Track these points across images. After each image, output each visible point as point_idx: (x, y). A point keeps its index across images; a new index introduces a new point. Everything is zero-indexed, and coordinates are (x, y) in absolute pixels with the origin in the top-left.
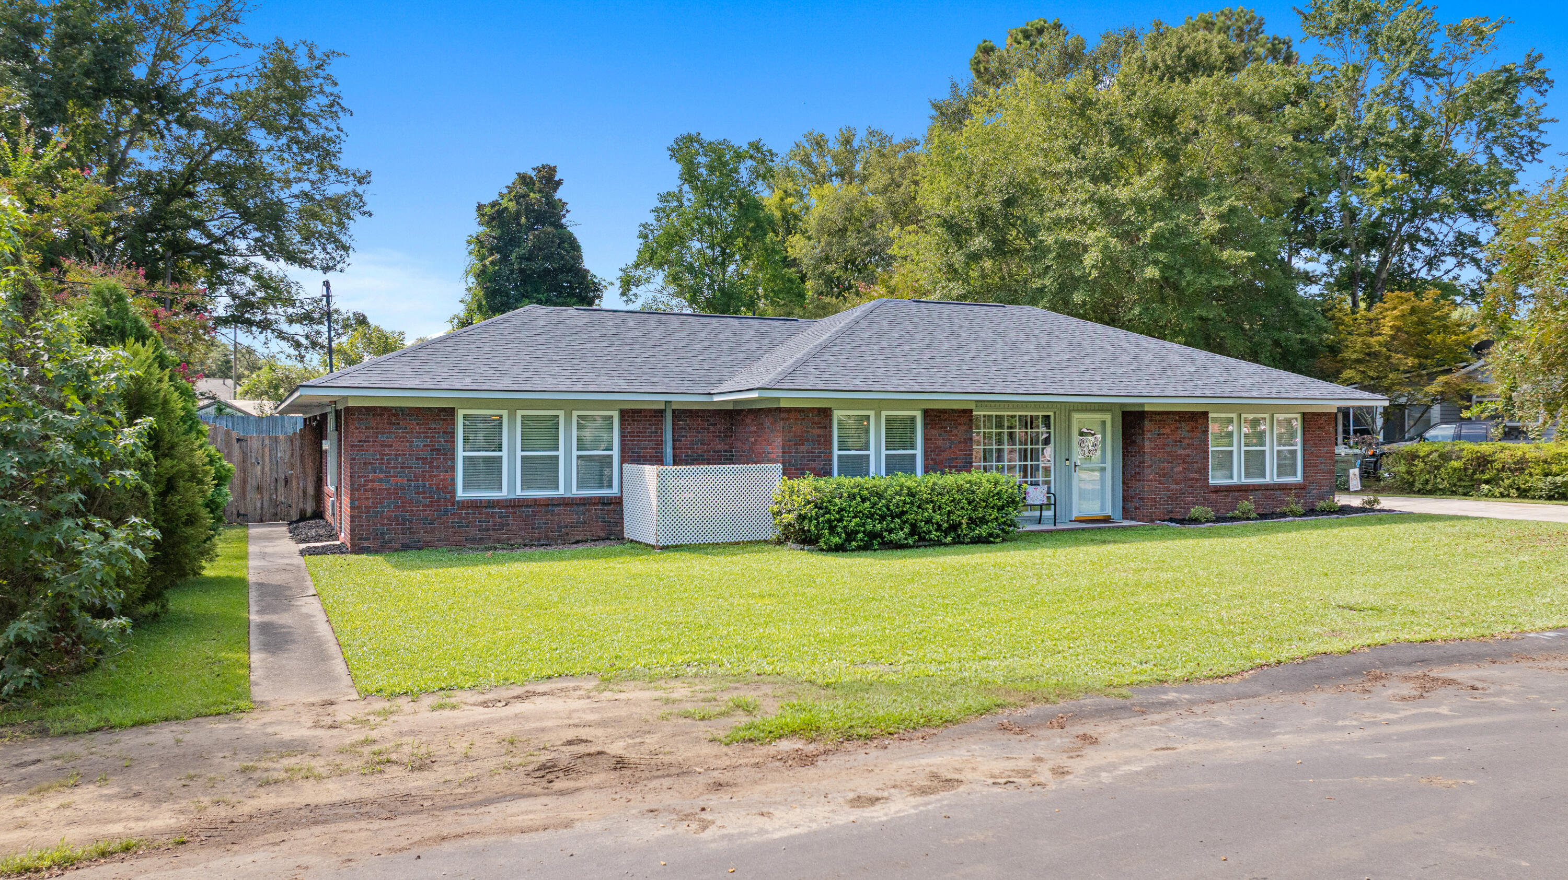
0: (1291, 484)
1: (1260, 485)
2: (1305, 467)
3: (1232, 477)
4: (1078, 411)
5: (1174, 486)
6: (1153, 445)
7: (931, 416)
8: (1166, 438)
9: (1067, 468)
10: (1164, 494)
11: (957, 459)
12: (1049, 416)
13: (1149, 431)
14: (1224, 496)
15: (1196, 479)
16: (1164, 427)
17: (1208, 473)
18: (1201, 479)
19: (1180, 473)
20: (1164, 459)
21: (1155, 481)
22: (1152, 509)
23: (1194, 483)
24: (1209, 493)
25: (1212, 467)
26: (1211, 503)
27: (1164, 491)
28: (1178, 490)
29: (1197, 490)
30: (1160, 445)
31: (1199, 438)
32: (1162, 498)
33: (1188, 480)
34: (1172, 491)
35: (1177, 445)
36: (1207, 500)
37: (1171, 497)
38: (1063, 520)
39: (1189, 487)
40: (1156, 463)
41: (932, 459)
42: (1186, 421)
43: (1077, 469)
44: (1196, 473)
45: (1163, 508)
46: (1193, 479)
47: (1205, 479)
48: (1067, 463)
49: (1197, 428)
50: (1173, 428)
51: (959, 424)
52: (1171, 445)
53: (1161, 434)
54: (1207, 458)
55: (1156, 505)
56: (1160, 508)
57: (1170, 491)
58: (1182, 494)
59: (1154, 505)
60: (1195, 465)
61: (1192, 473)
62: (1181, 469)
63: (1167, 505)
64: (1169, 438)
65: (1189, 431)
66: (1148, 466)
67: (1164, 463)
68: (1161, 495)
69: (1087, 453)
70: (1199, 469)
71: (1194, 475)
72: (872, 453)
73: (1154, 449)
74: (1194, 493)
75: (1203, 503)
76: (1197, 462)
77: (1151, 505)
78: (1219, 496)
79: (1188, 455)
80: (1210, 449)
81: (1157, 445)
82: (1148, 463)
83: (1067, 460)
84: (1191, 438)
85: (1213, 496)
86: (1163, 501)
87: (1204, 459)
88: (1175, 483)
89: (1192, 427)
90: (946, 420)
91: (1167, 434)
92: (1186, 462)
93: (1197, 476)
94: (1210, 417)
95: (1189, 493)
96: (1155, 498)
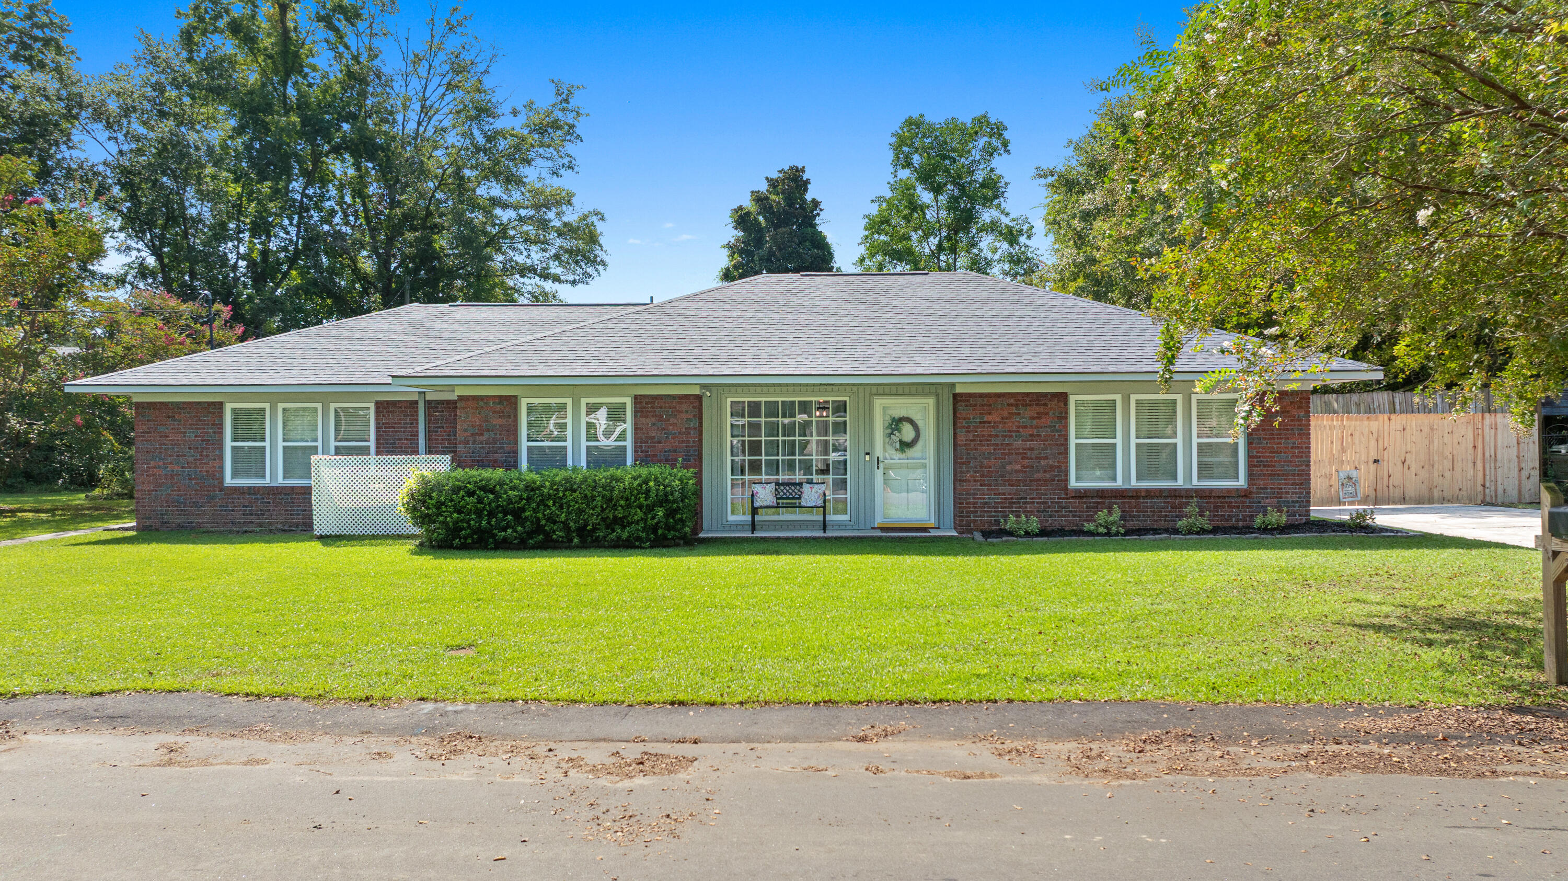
0: (1228, 490)
1: (1170, 490)
2: (1250, 467)
3: (1115, 479)
4: (884, 394)
5: (1006, 489)
6: (971, 436)
7: (641, 403)
8: (992, 427)
9: (867, 464)
10: (989, 499)
11: (675, 451)
12: (845, 402)
13: (965, 419)
14: (1094, 503)
15: (1045, 480)
16: (990, 414)
17: (1066, 472)
18: (1053, 480)
19: (1017, 471)
20: (989, 454)
21: (975, 481)
22: (969, 516)
23: (1042, 485)
24: (1068, 498)
25: (1077, 465)
26: (1071, 512)
27: (990, 494)
28: (1014, 494)
29: (1046, 494)
30: (983, 436)
31: (1050, 427)
32: (986, 503)
33: (1031, 481)
34: (1004, 494)
35: (1011, 436)
36: (1064, 507)
37: (1002, 503)
38: (862, 526)
39: (1032, 490)
40: (976, 459)
41: (642, 452)
42: (1026, 405)
43: (881, 465)
44: (1045, 471)
45: (988, 516)
46: (1040, 480)
47: (1062, 480)
48: (868, 458)
49: (1047, 414)
50: (1005, 413)
51: (679, 412)
52: (1003, 436)
53: (984, 422)
54: (1066, 453)
55: (976, 512)
56: (984, 516)
57: (999, 494)
58: (1021, 498)
59: (972, 512)
60: (1043, 462)
61: (1039, 472)
62: (1018, 467)
63: (995, 512)
64: (997, 427)
65: (1032, 418)
66: (964, 463)
67: (989, 458)
68: (984, 499)
69: (898, 446)
70: (1051, 467)
71: (1041, 475)
72: (569, 444)
73: (971, 441)
74: (1040, 498)
75: (1057, 512)
76: (1046, 458)
77: (967, 512)
78: (1085, 503)
79: (1031, 449)
80: (1073, 442)
81: (978, 436)
82: (962, 458)
83: (868, 454)
84: (1036, 427)
85: (1075, 503)
86: (989, 507)
87: (1060, 454)
88: (1009, 485)
89: (1038, 413)
90: (661, 407)
91: (995, 422)
92: (1028, 458)
93: (1048, 476)
94: (1072, 399)
95: (1033, 498)
96: (974, 503)
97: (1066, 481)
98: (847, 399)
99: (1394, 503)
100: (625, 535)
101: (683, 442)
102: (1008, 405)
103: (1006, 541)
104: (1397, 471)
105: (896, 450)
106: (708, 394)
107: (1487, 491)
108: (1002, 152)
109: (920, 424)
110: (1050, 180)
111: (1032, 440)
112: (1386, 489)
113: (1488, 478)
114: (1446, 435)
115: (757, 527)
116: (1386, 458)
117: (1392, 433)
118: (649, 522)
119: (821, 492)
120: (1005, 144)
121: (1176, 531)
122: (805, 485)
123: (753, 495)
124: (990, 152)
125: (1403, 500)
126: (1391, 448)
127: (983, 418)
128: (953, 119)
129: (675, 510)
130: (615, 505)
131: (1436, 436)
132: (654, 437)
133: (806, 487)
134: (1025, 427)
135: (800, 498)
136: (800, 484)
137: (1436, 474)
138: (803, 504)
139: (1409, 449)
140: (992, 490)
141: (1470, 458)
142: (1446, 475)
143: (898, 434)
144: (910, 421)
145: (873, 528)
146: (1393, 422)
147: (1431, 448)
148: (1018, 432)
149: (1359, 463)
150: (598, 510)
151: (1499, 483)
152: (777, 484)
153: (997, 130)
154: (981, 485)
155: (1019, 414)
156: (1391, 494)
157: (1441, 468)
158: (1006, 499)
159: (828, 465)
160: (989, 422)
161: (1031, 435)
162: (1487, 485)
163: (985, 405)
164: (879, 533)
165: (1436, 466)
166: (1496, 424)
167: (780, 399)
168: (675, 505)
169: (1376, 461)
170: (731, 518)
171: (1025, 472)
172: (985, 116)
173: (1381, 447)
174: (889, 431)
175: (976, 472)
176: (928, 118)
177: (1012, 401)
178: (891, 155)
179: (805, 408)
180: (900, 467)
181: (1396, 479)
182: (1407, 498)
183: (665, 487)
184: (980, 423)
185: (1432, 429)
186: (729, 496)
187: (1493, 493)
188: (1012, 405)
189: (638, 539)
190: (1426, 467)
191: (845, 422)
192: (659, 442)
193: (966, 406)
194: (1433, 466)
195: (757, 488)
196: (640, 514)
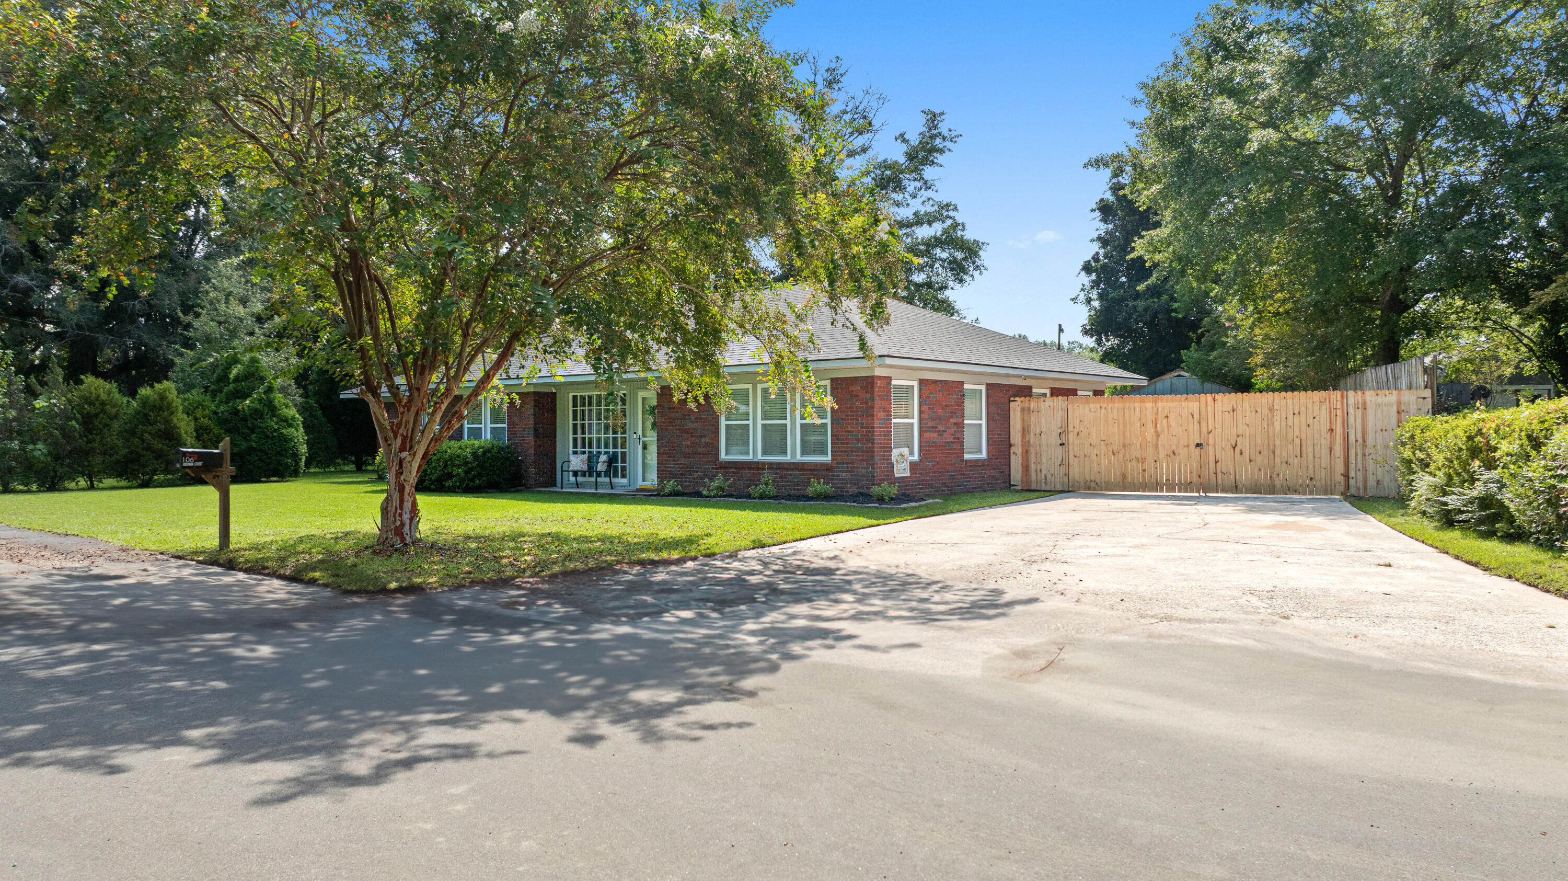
2: (832, 444)
3: (747, 453)
4: (642, 388)
9: (635, 440)
10: (673, 468)
11: (524, 431)
12: (625, 394)
14: (733, 473)
15: (704, 454)
17: (718, 449)
18: (709, 454)
20: (673, 432)
23: (702, 458)
24: (717, 468)
25: (725, 443)
27: (674, 464)
28: (687, 464)
29: (705, 465)
32: (671, 471)
33: (696, 454)
36: (715, 476)
37: (680, 471)
38: (632, 487)
39: (697, 461)
40: (666, 436)
43: (641, 441)
44: (704, 447)
46: (701, 453)
47: (714, 454)
48: (635, 436)
51: (526, 403)
54: (717, 432)
57: (679, 464)
58: (691, 468)
59: (665, 477)
60: (704, 440)
61: (700, 447)
66: (660, 440)
67: (673, 436)
68: (670, 468)
69: (651, 427)
70: (709, 443)
74: (702, 468)
76: (706, 436)
77: (662, 477)
78: (727, 473)
80: (723, 423)
82: (659, 436)
83: (635, 433)
86: (674, 474)
87: (713, 433)
88: (684, 457)
93: (705, 450)
95: (697, 468)
96: (665, 471)
97: (717, 454)
99: (1223, 491)
101: (527, 424)
104: (1226, 457)
105: (651, 430)
107: (1352, 482)
112: (1213, 476)
113: (1352, 466)
114: (1290, 417)
116: (1211, 441)
117: (1219, 415)
121: (749, 496)
125: (1236, 489)
126: (1219, 430)
131: (1277, 418)
137: (1278, 461)
139: (1240, 432)
140: (675, 460)
141: (1325, 443)
142: (1291, 461)
143: (651, 418)
145: (637, 489)
146: (1218, 403)
147: (1271, 430)
149: (1177, 447)
151: (1370, 473)
154: (669, 457)
156: (1220, 482)
157: (1284, 453)
158: (682, 468)
159: (618, 441)
162: (1352, 474)
165: (1278, 452)
166: (1364, 403)
169: (1198, 445)
171: (693, 447)
173: (1204, 429)
174: (647, 416)
175: (666, 447)
179: (607, 400)
181: (1226, 464)
182: (1240, 486)
185: (1271, 410)
187: (1361, 484)
190: (1265, 453)
194: (1274, 452)
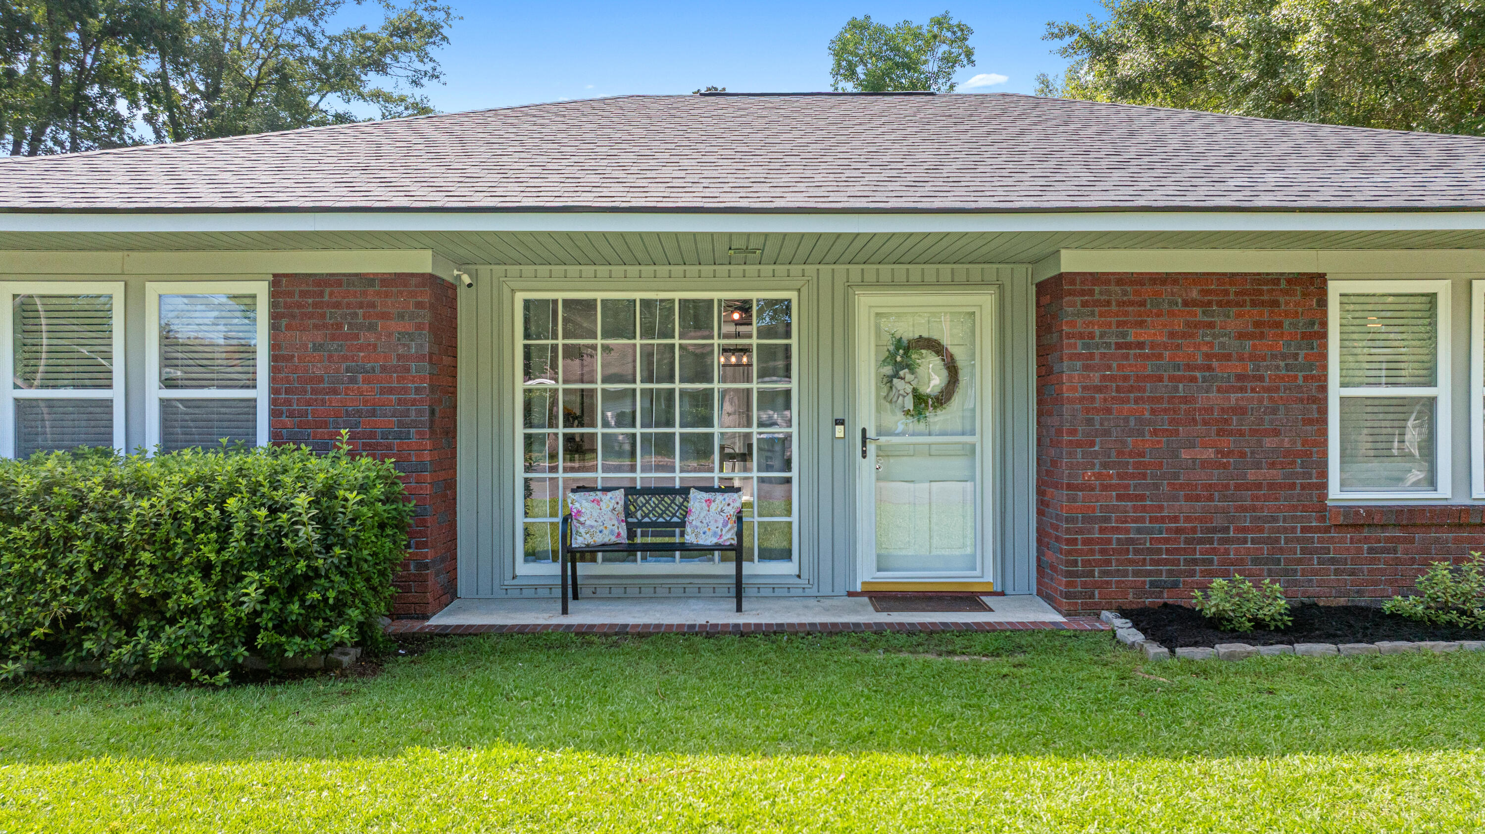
3: (1435, 484)
4: (877, 285)
5: (1179, 507)
6: (1095, 378)
7: (290, 294)
8: (1147, 357)
9: (839, 445)
10: (1139, 531)
11: (373, 413)
12: (789, 301)
13: (1081, 336)
14: (1388, 540)
15: (1271, 486)
16: (1141, 324)
17: (1321, 466)
18: (1293, 486)
19: (1204, 464)
20: (1140, 421)
21: (1105, 488)
22: (1091, 574)
23: (1266, 498)
24: (1327, 530)
25: (1343, 456)
26: (1333, 561)
27: (1141, 520)
28: (1201, 520)
29: (1274, 519)
30: (1126, 378)
31: (1284, 357)
32: (1131, 541)
33: (1238, 487)
34: (1175, 519)
35: (1193, 379)
36: (1316, 551)
37: (1167, 541)
38: (826, 590)
39: (1244, 509)
40: (1107, 433)
41: (291, 415)
42: (1229, 304)
43: (871, 448)
44: (1272, 465)
45: (1136, 573)
46: (1259, 486)
47: (1310, 486)
48: (839, 431)
49: (1279, 325)
50: (1179, 325)
51: (384, 316)
52: (1172, 378)
53: (1128, 346)
54: (1322, 420)
55: (1108, 562)
56: (1125, 574)
57: (1162, 520)
58: (1214, 530)
59: (1098, 563)
60: (1269, 442)
61: (1258, 466)
62: (1210, 454)
63: (1154, 562)
64: (1160, 357)
65: (1241, 336)
66: (1079, 444)
67: (1141, 433)
68: (1127, 531)
69: (909, 404)
70: (1288, 453)
71: (1266, 474)
72: (116, 394)
73: (1099, 389)
74: (1261, 530)
75: (1299, 562)
76: (1276, 433)
77: (1085, 563)
78: (1366, 540)
79: (1241, 411)
80: (1335, 392)
81: (1112, 378)
82: (1073, 432)
83: (840, 422)
84: (1253, 357)
85: (1342, 540)
86: (1137, 552)
87: (1309, 422)
88: (1188, 498)
89: (1257, 324)
90: (337, 305)
91: (1153, 346)
92: (1231, 433)
93: (1276, 475)
94: (1335, 289)
95: (1244, 530)
96: (1101, 541)
97: (1322, 487)
98: (792, 295)
100: (157, 650)
101: (391, 391)
102: (1186, 303)
103: (1230, 656)
105: (907, 413)
106: (466, 279)
108: (965, 62)
109: (959, 354)
110: (1068, 40)
111: (1242, 389)
115: (584, 592)
118: (229, 612)
119: (731, 511)
120: (969, 54)
122: (693, 493)
123: (565, 520)
124: (950, 61)
127: (1124, 335)
128: (906, 22)
129: (306, 576)
130: (131, 563)
132: (321, 380)
133: (697, 500)
134: (1228, 357)
135: (682, 524)
136: (684, 491)
138: (690, 538)
140: (1144, 509)
143: (909, 377)
144: (934, 346)
145: (851, 594)
148: (1209, 368)
150: (81, 576)
152: (631, 491)
153: (962, 34)
154: (1119, 497)
155: (1211, 325)
158: (1178, 531)
159: (750, 446)
160: (1140, 345)
161: (1240, 377)
163: (1131, 303)
164: (869, 616)
167: (638, 296)
168: (302, 565)
170: (524, 569)
171: (1225, 466)
172: (945, 17)
174: (888, 370)
175: (1105, 465)
176: (876, 20)
177: (1194, 294)
178: (830, 62)
179: (696, 318)
180: (914, 452)
183: (273, 511)
184: (1119, 346)
186: (520, 521)
188: (1195, 303)
189: (202, 661)
191: (787, 348)
192: (335, 392)
193: (1084, 304)
195: (581, 503)
196: (201, 591)
